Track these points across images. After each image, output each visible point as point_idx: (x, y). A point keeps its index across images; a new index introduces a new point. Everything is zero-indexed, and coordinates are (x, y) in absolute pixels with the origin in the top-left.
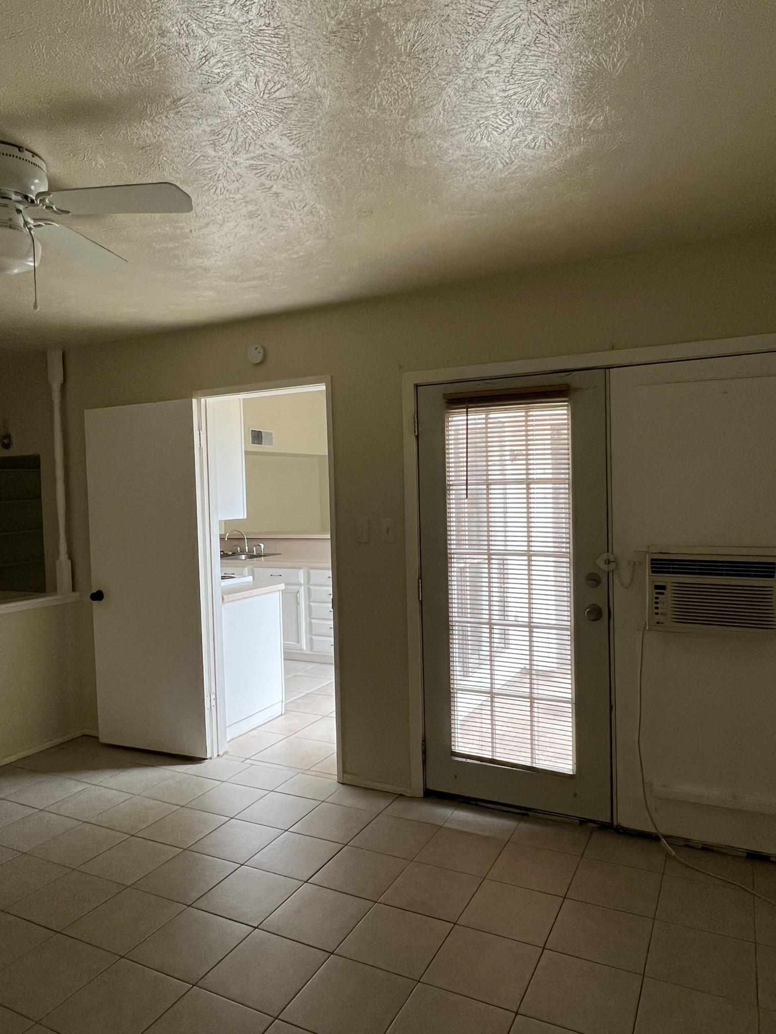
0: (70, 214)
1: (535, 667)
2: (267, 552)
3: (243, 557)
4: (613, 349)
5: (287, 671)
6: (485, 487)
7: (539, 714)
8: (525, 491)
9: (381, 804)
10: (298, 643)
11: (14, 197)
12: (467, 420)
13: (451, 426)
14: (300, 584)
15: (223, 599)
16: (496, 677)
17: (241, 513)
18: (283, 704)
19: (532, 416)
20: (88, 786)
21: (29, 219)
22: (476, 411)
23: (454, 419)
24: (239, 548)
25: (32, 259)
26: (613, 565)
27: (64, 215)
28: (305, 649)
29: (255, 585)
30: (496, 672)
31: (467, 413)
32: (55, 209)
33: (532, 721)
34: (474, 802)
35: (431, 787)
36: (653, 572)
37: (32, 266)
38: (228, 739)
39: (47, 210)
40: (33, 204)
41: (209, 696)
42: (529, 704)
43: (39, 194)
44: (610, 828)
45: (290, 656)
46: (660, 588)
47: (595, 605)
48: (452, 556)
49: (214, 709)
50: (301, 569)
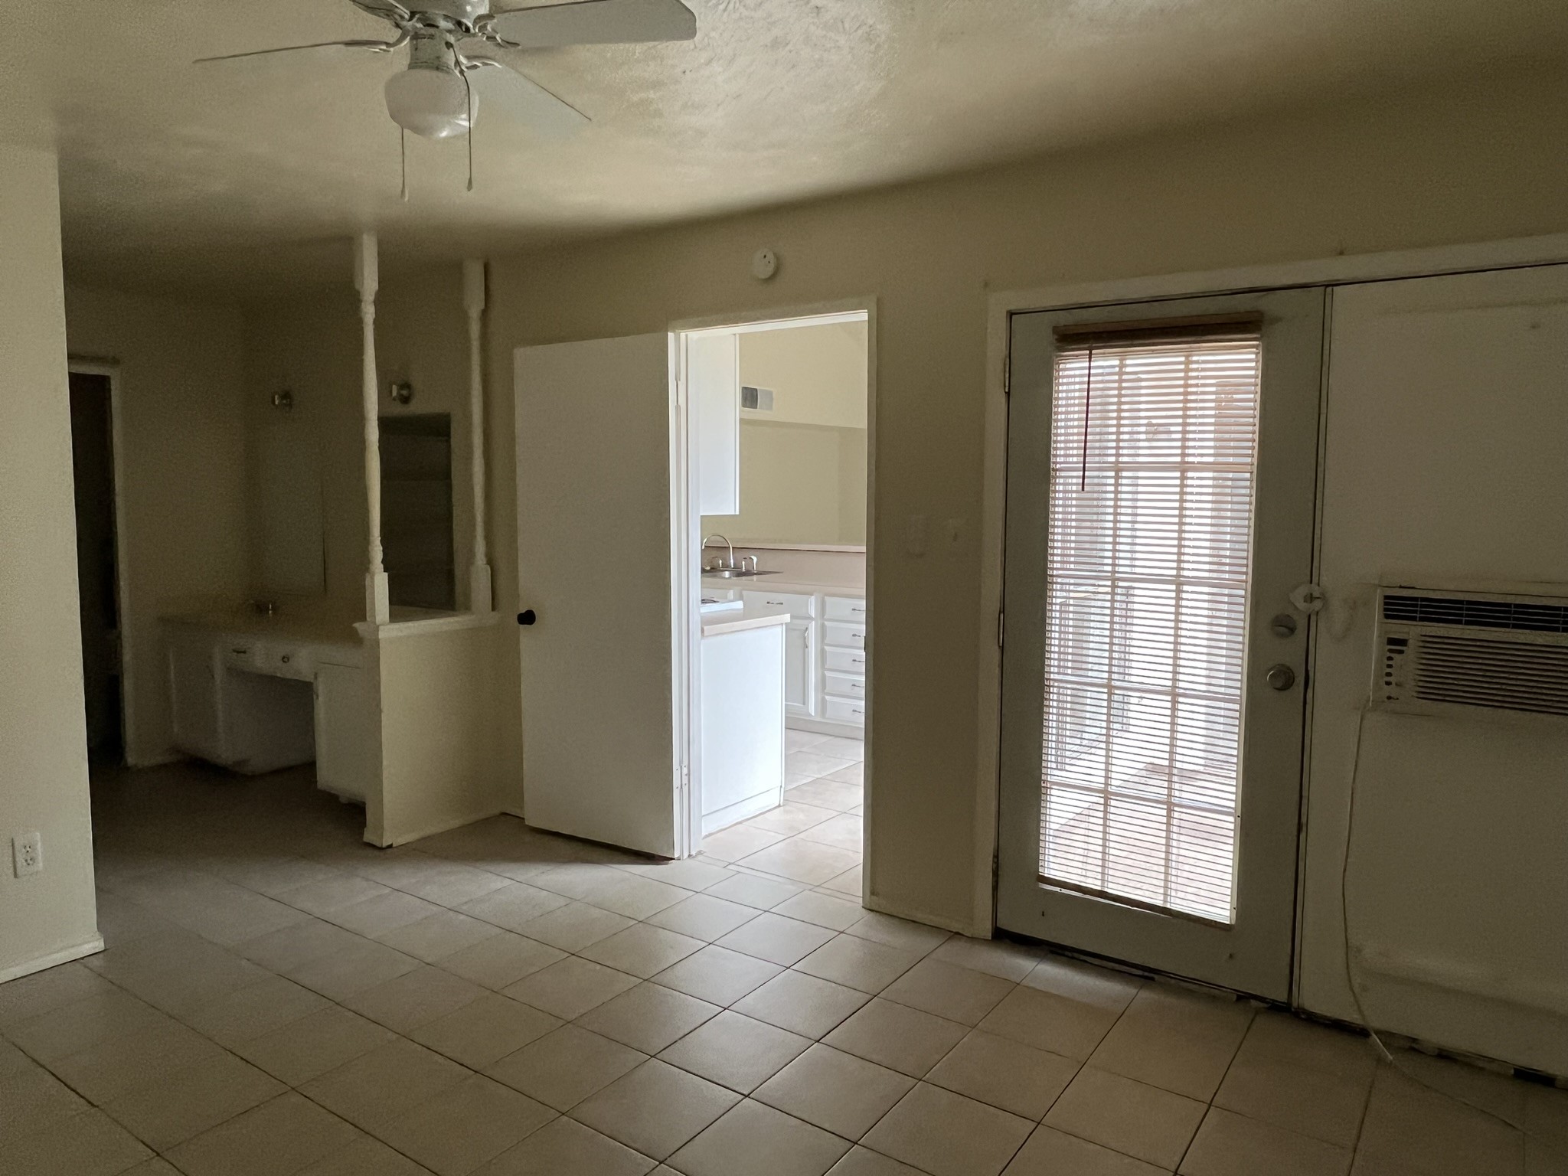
0: (520, 47)
1: (1178, 765)
2: (761, 569)
3: (727, 574)
4: (1341, 253)
5: (789, 744)
6: (1112, 474)
7: (1181, 836)
8: (1178, 482)
9: (925, 943)
10: (804, 704)
11: (443, 24)
12: (1090, 368)
13: (1064, 377)
14: (810, 618)
15: (703, 631)
16: (1114, 768)
17: (730, 506)
18: (782, 790)
19: (1197, 362)
20: (507, 882)
21: (461, 56)
22: (1104, 354)
23: (1068, 366)
24: (721, 562)
25: (464, 116)
26: (1317, 605)
27: (512, 49)
28: (813, 714)
29: (746, 615)
30: (1114, 761)
31: (1090, 358)
32: (500, 41)
33: (1168, 845)
34: (1070, 954)
35: (1005, 924)
36: (1387, 617)
37: (465, 127)
38: (704, 833)
39: (488, 43)
40: (468, 34)
41: (679, 770)
42: (1164, 813)
43: (480, 18)
44: (1287, 1011)
45: (794, 724)
46: (1397, 643)
47: (1283, 665)
48: (1055, 581)
49: (685, 789)
50: (812, 595)
